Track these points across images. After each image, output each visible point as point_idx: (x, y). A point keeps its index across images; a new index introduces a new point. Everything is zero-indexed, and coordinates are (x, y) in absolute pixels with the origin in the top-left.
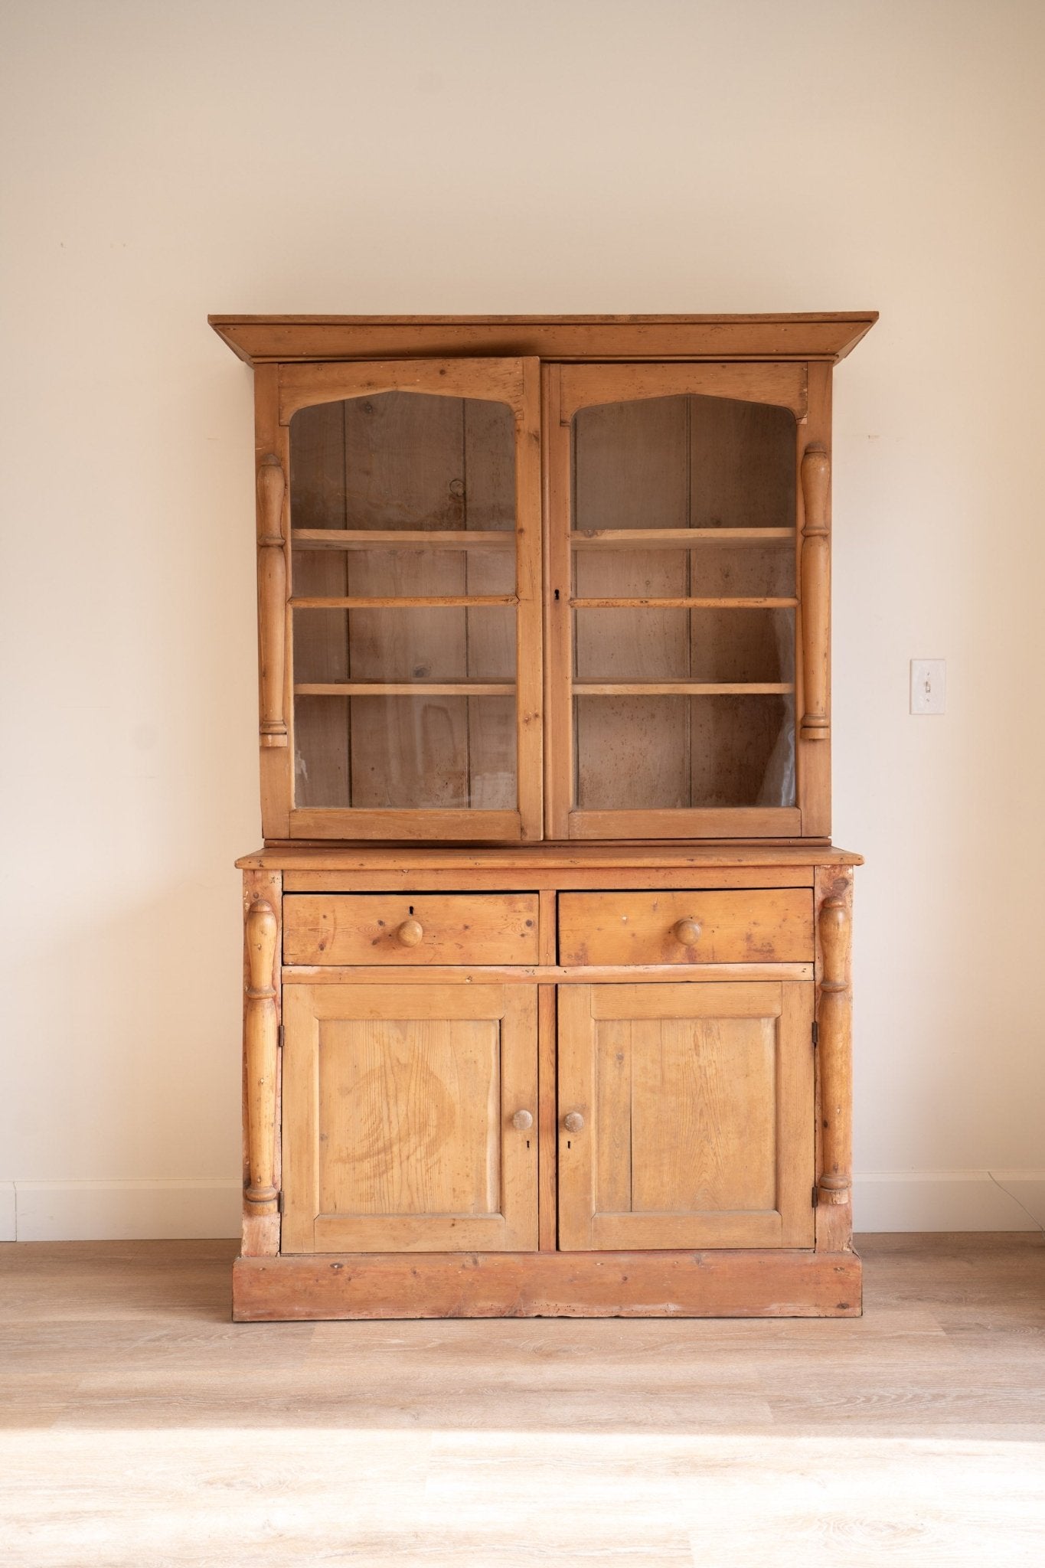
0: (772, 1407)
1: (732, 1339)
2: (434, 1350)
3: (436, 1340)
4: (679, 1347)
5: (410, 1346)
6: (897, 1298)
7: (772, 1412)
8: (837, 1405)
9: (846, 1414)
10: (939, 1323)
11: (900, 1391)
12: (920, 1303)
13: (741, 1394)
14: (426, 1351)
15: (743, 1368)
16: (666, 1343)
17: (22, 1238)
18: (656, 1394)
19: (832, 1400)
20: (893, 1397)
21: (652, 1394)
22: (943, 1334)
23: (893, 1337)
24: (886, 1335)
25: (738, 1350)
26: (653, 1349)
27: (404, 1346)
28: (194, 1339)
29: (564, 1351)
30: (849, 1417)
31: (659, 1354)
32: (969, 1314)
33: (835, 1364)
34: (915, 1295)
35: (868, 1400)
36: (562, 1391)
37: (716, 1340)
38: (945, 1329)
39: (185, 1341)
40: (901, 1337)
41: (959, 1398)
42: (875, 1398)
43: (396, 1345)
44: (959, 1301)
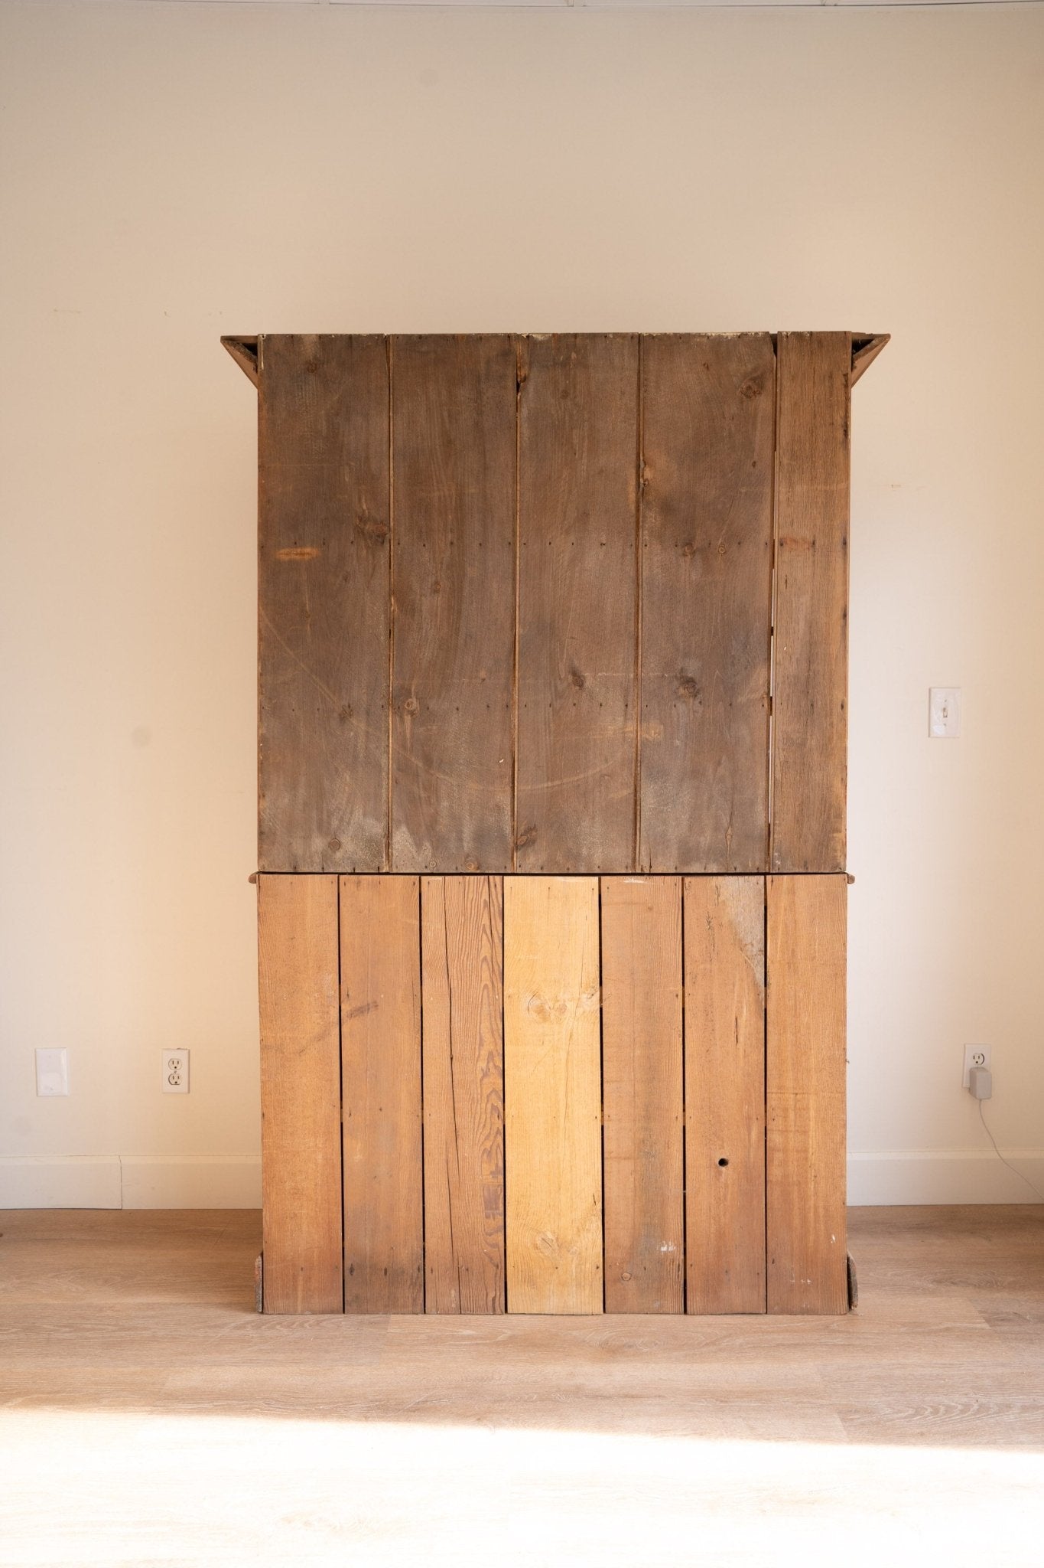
0: (843, 1420)
1: (787, 1331)
2: (504, 1343)
3: (506, 1331)
4: (740, 1341)
5: (482, 1338)
6: (934, 1281)
7: (844, 1426)
8: (905, 1418)
9: (918, 1431)
10: (980, 1312)
11: (965, 1400)
12: (954, 1287)
13: (809, 1403)
14: (498, 1344)
15: (804, 1368)
16: (725, 1337)
17: (128, 1205)
18: (726, 1402)
19: (900, 1411)
20: (960, 1407)
21: (722, 1401)
22: (986, 1326)
23: (941, 1331)
24: (933, 1328)
25: (796, 1345)
26: (713, 1343)
27: (476, 1339)
28: (278, 1327)
29: (630, 1347)
30: (922, 1434)
31: (720, 1350)
32: (1006, 1302)
33: (894, 1364)
34: (948, 1279)
35: (936, 1411)
36: (633, 1397)
37: (773, 1332)
38: (988, 1321)
39: (269, 1328)
40: (947, 1329)
41: (1025, 1409)
42: (942, 1409)
43: (469, 1337)
44: (992, 1285)
